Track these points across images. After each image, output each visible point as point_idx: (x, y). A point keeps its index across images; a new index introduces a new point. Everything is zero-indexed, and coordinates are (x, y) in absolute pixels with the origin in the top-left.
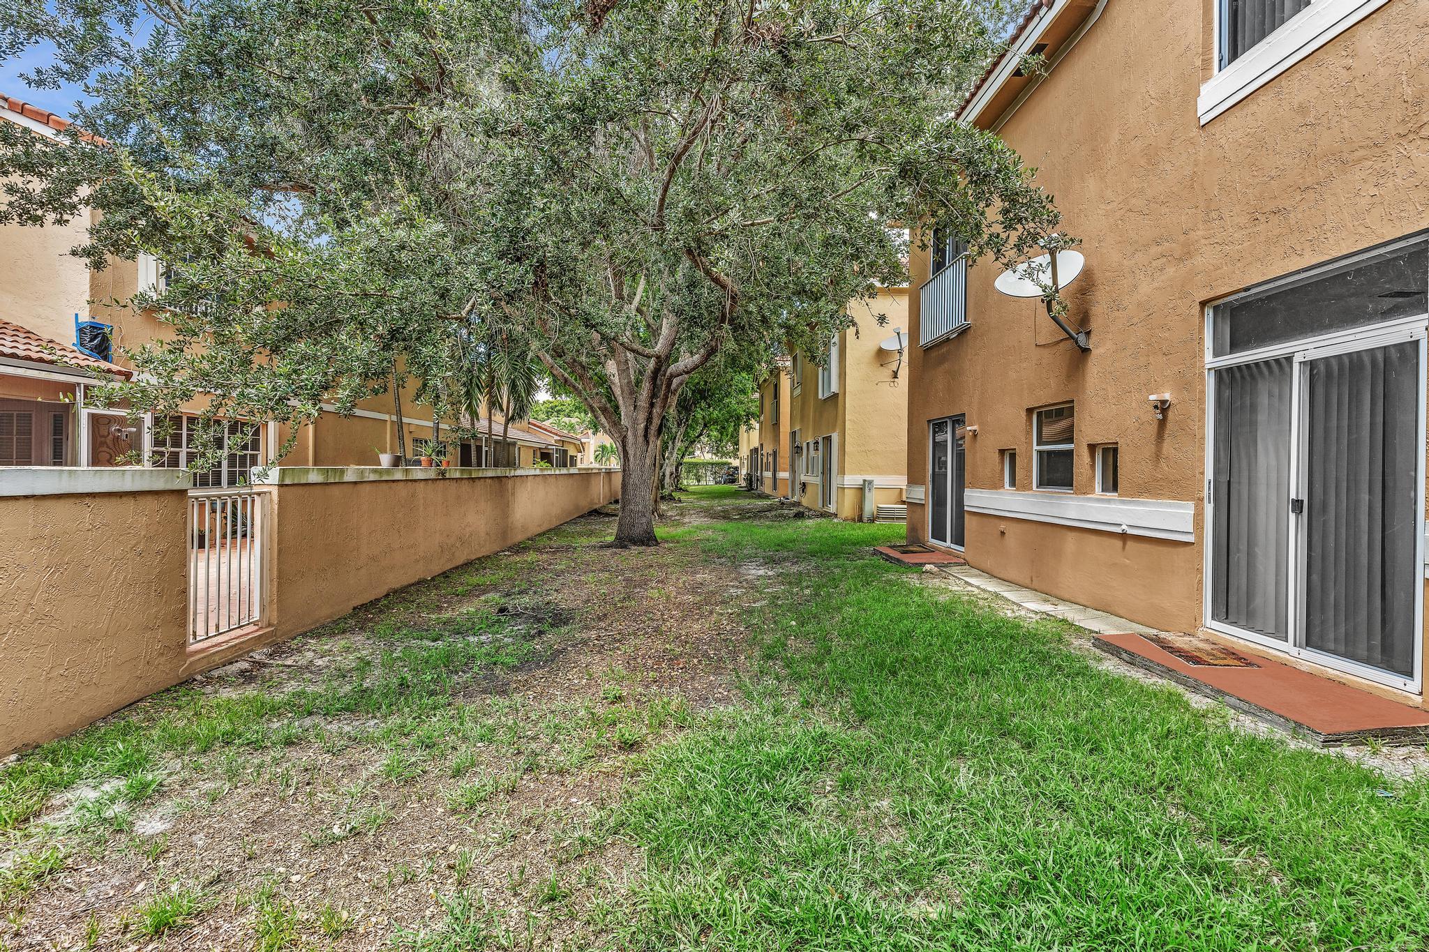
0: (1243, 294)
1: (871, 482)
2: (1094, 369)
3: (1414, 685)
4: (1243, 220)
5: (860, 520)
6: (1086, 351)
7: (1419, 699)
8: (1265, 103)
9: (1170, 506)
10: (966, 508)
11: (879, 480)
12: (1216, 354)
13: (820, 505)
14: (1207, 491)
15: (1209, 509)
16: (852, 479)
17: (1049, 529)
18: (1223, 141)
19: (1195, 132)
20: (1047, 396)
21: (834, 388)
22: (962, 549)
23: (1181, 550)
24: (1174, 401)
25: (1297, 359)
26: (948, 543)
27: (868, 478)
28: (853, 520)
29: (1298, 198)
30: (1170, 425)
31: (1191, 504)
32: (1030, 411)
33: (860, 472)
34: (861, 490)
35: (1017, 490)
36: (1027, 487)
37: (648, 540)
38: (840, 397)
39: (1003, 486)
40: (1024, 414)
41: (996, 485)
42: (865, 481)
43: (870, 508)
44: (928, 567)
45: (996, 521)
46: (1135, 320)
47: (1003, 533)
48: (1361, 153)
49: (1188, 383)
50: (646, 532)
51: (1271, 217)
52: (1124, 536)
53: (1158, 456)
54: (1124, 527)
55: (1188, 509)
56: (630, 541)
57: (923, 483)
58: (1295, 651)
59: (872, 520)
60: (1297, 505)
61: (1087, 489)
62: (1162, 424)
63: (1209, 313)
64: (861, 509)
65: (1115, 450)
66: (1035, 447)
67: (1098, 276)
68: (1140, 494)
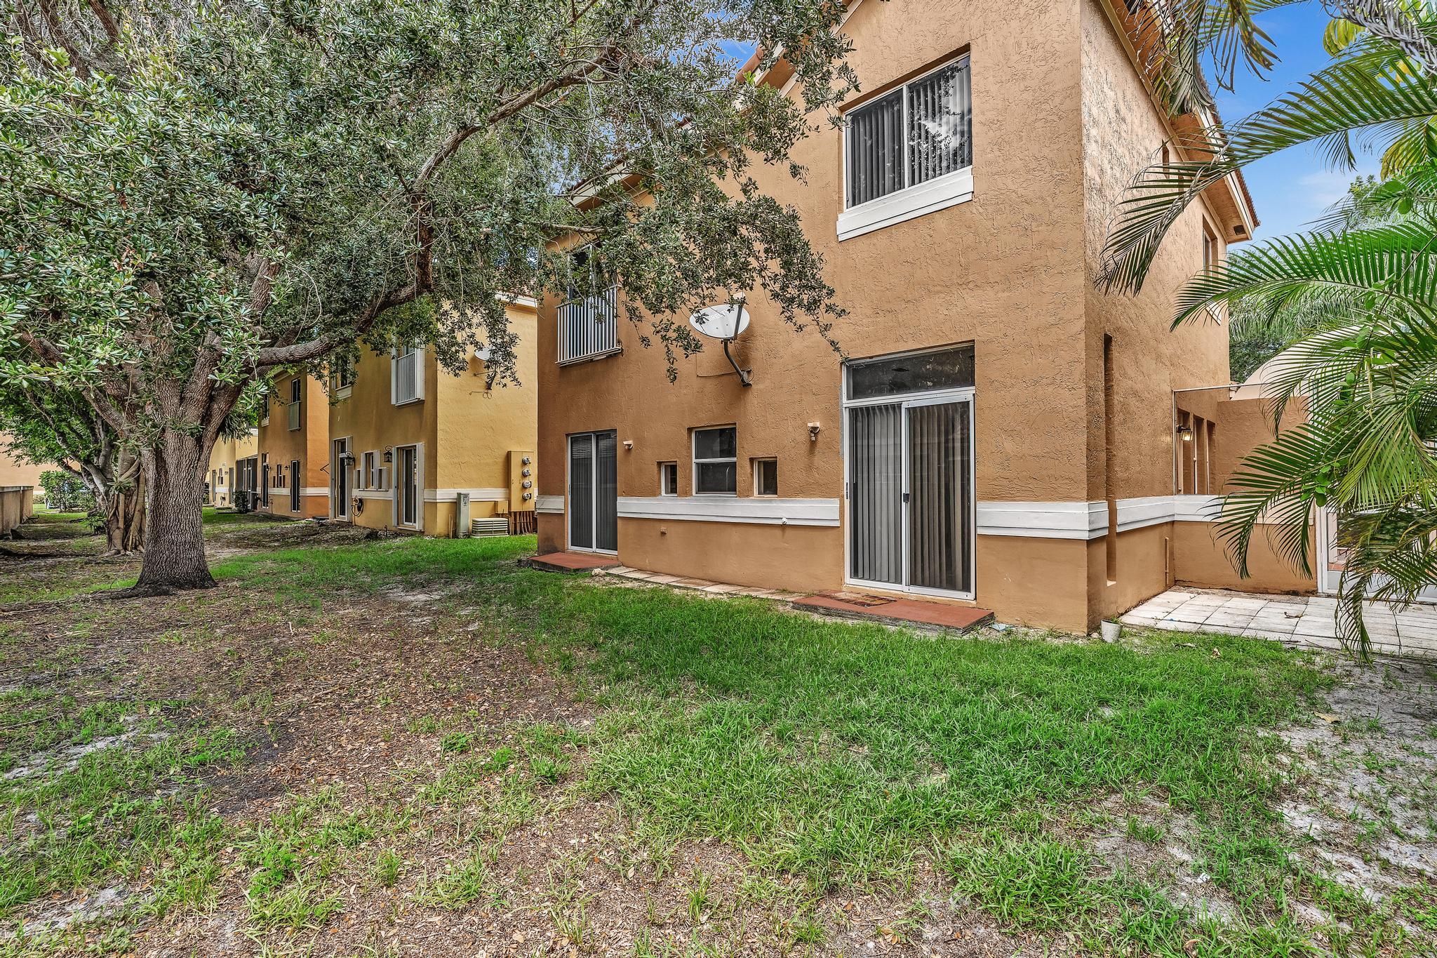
0: (868, 360)
1: (466, 496)
2: (753, 400)
3: (971, 595)
4: (869, 312)
5: (455, 536)
6: (747, 386)
7: (974, 602)
8: (882, 240)
9: (821, 502)
10: (619, 515)
11: (474, 493)
12: (849, 398)
13: (394, 522)
14: (846, 490)
15: (847, 502)
16: (445, 494)
17: (715, 526)
18: (855, 256)
19: (834, 244)
20: (709, 417)
21: (420, 393)
22: (615, 553)
23: (830, 532)
24: (823, 428)
25: (904, 406)
26: (594, 548)
27: (463, 491)
28: (448, 536)
29: (904, 306)
30: (820, 445)
31: (837, 500)
32: (690, 430)
33: (454, 485)
34: (456, 505)
35: (679, 496)
36: (687, 493)
37: (203, 580)
38: (428, 406)
39: (660, 494)
40: (685, 433)
41: (654, 493)
42: (459, 495)
43: (465, 522)
44: (597, 571)
45: (657, 524)
46: (790, 367)
47: (663, 534)
48: (939, 288)
49: (834, 417)
50: (198, 569)
51: (887, 313)
52: (784, 527)
53: (810, 467)
54: (784, 520)
55: (835, 503)
56: (172, 584)
57: (561, 493)
58: (906, 589)
59: (468, 535)
60: (907, 495)
61: (747, 493)
62: (813, 444)
63: (844, 368)
64: (456, 525)
65: (775, 463)
66: (694, 460)
67: (758, 330)
68: (796, 495)
